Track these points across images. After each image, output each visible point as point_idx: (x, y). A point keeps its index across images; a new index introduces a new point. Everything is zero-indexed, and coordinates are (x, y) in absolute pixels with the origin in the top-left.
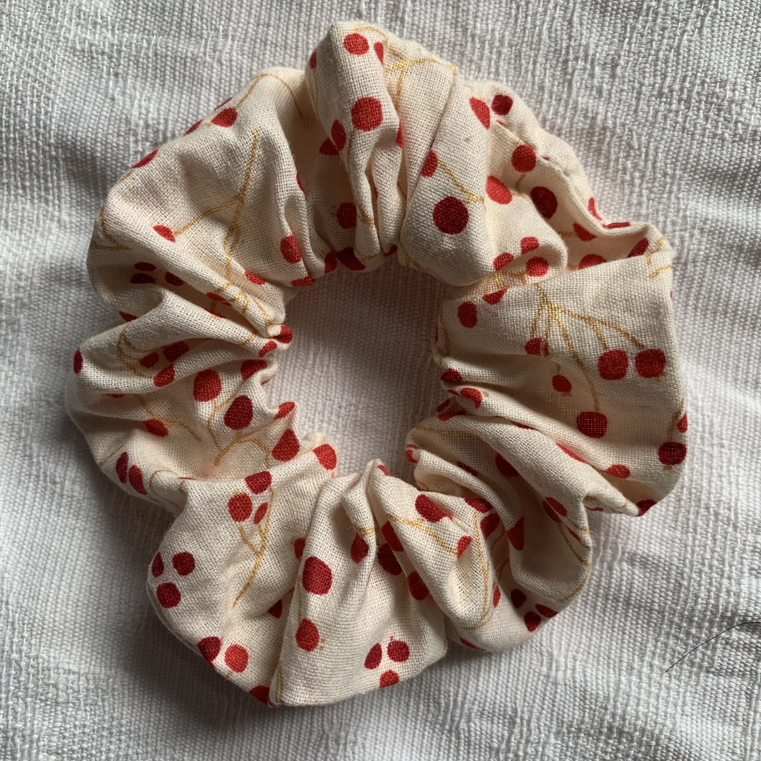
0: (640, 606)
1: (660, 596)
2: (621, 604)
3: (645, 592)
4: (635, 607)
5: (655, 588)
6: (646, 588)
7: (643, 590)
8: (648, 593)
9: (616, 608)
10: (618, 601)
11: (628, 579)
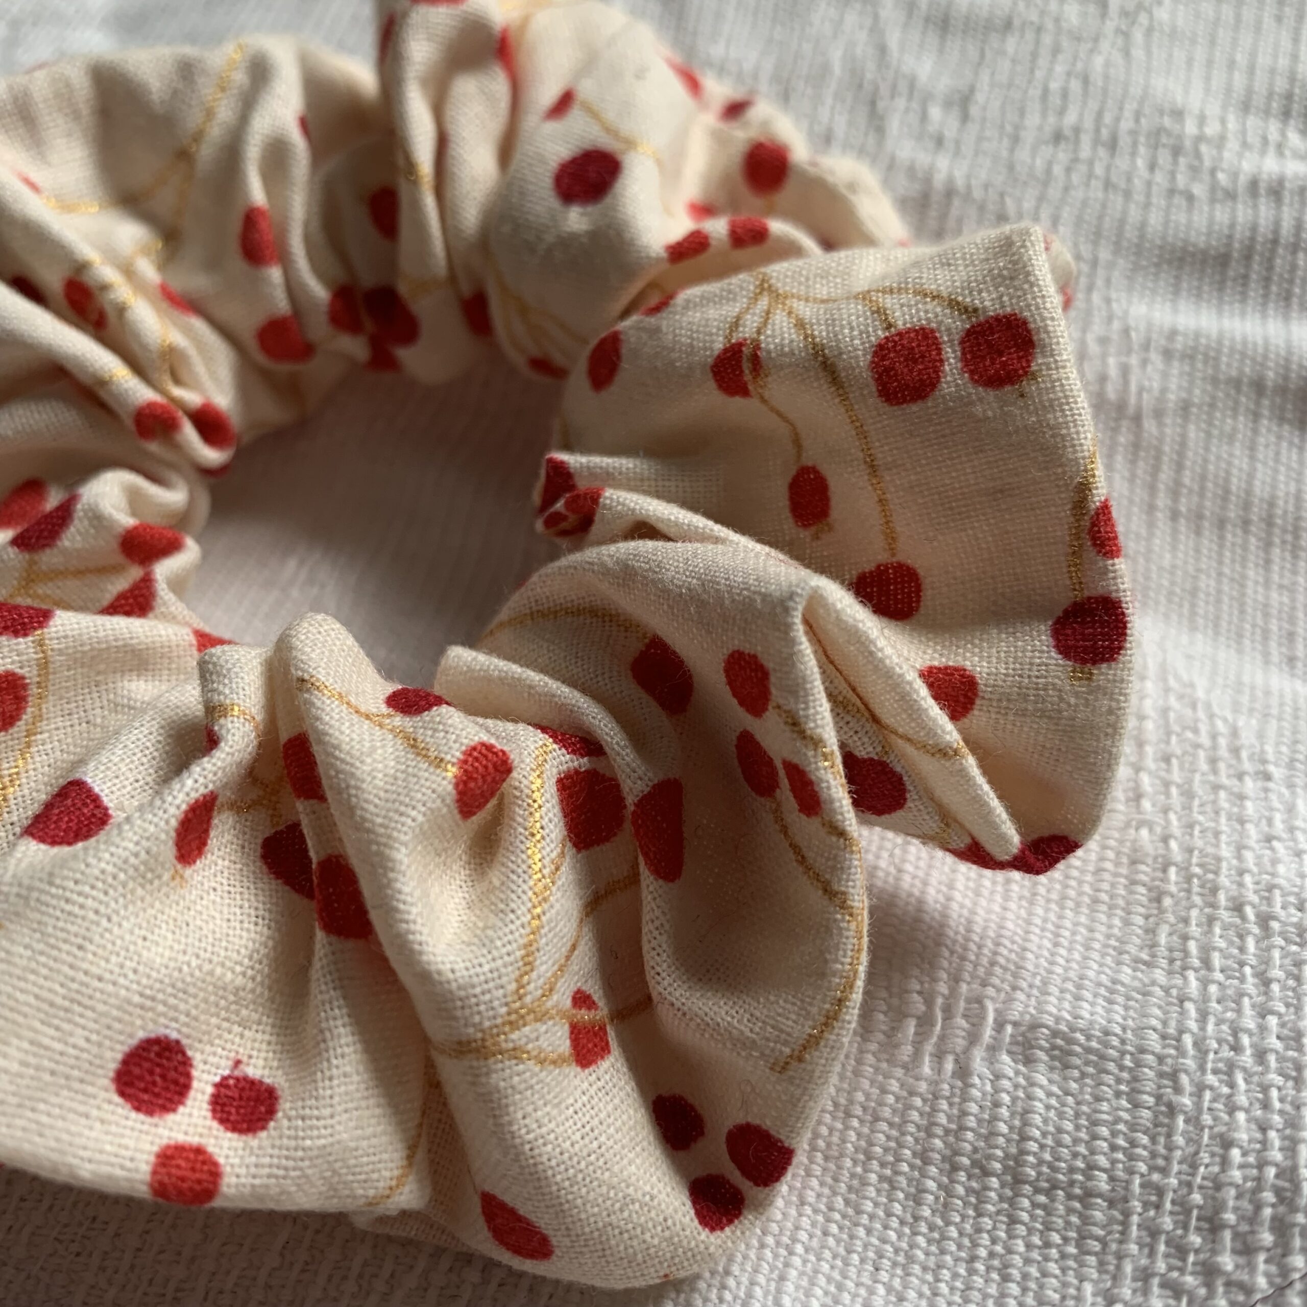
0: (1055, 1186)
1: (1114, 1148)
2: (994, 1182)
3: (1067, 1139)
4: (1037, 1191)
5: (1095, 1123)
6: (1069, 1126)
7: (1060, 1130)
8: (1076, 1141)
9: (980, 1195)
10: (986, 1173)
11: (1014, 1099)
